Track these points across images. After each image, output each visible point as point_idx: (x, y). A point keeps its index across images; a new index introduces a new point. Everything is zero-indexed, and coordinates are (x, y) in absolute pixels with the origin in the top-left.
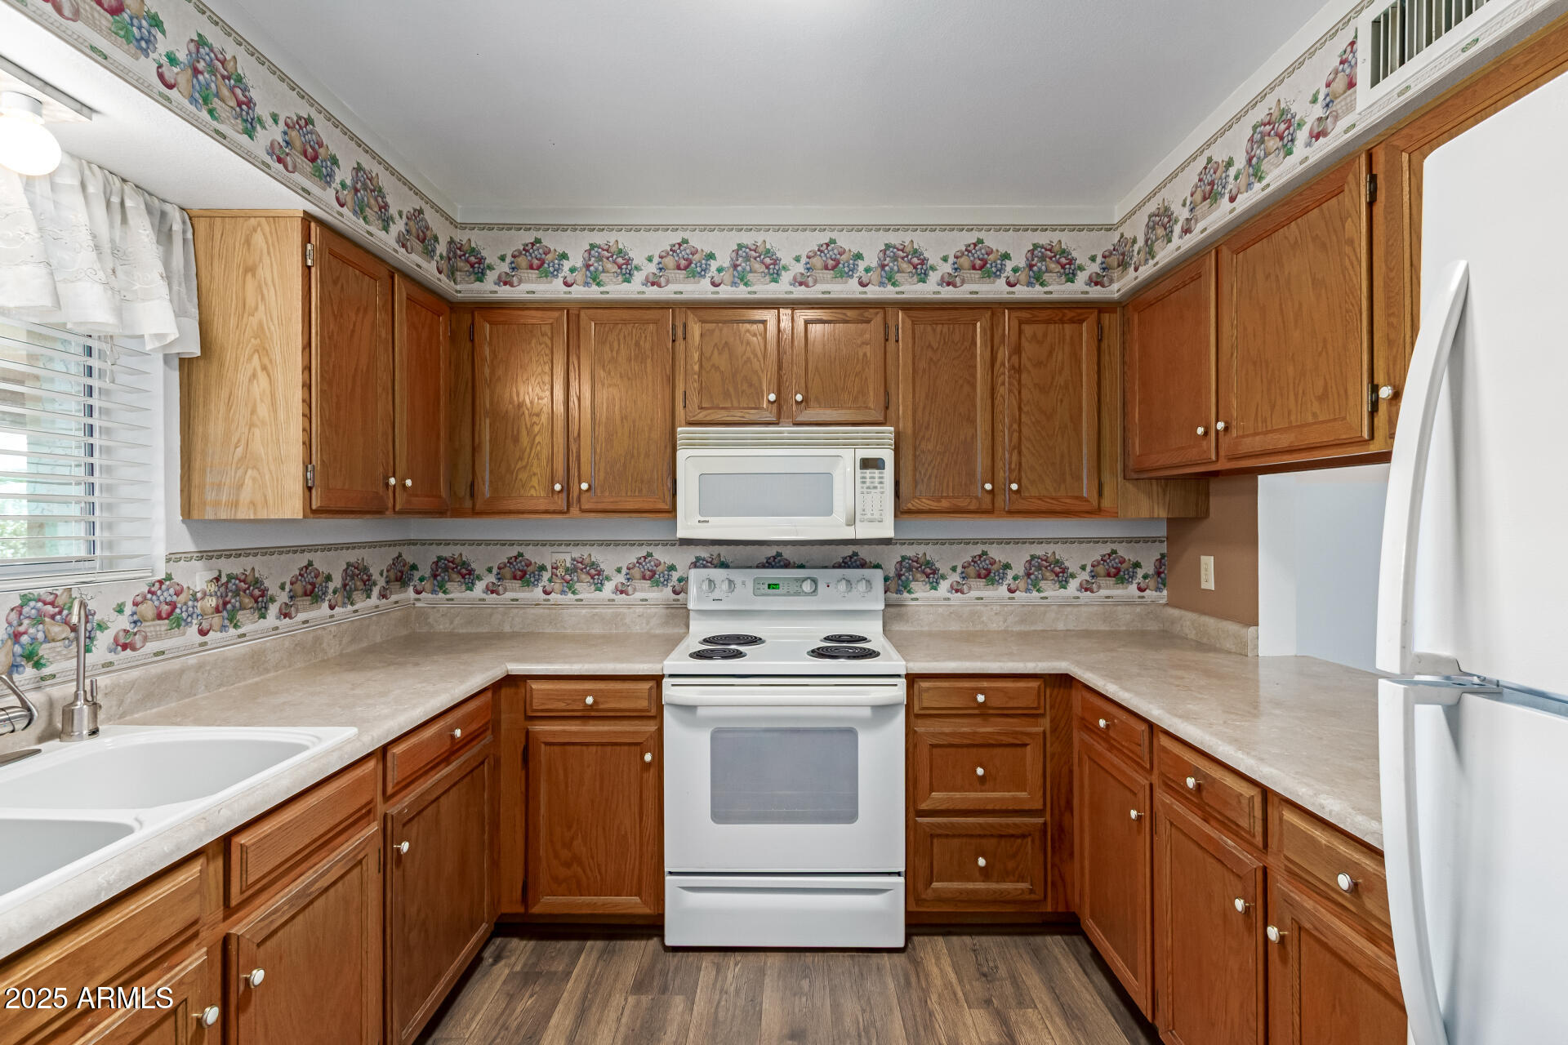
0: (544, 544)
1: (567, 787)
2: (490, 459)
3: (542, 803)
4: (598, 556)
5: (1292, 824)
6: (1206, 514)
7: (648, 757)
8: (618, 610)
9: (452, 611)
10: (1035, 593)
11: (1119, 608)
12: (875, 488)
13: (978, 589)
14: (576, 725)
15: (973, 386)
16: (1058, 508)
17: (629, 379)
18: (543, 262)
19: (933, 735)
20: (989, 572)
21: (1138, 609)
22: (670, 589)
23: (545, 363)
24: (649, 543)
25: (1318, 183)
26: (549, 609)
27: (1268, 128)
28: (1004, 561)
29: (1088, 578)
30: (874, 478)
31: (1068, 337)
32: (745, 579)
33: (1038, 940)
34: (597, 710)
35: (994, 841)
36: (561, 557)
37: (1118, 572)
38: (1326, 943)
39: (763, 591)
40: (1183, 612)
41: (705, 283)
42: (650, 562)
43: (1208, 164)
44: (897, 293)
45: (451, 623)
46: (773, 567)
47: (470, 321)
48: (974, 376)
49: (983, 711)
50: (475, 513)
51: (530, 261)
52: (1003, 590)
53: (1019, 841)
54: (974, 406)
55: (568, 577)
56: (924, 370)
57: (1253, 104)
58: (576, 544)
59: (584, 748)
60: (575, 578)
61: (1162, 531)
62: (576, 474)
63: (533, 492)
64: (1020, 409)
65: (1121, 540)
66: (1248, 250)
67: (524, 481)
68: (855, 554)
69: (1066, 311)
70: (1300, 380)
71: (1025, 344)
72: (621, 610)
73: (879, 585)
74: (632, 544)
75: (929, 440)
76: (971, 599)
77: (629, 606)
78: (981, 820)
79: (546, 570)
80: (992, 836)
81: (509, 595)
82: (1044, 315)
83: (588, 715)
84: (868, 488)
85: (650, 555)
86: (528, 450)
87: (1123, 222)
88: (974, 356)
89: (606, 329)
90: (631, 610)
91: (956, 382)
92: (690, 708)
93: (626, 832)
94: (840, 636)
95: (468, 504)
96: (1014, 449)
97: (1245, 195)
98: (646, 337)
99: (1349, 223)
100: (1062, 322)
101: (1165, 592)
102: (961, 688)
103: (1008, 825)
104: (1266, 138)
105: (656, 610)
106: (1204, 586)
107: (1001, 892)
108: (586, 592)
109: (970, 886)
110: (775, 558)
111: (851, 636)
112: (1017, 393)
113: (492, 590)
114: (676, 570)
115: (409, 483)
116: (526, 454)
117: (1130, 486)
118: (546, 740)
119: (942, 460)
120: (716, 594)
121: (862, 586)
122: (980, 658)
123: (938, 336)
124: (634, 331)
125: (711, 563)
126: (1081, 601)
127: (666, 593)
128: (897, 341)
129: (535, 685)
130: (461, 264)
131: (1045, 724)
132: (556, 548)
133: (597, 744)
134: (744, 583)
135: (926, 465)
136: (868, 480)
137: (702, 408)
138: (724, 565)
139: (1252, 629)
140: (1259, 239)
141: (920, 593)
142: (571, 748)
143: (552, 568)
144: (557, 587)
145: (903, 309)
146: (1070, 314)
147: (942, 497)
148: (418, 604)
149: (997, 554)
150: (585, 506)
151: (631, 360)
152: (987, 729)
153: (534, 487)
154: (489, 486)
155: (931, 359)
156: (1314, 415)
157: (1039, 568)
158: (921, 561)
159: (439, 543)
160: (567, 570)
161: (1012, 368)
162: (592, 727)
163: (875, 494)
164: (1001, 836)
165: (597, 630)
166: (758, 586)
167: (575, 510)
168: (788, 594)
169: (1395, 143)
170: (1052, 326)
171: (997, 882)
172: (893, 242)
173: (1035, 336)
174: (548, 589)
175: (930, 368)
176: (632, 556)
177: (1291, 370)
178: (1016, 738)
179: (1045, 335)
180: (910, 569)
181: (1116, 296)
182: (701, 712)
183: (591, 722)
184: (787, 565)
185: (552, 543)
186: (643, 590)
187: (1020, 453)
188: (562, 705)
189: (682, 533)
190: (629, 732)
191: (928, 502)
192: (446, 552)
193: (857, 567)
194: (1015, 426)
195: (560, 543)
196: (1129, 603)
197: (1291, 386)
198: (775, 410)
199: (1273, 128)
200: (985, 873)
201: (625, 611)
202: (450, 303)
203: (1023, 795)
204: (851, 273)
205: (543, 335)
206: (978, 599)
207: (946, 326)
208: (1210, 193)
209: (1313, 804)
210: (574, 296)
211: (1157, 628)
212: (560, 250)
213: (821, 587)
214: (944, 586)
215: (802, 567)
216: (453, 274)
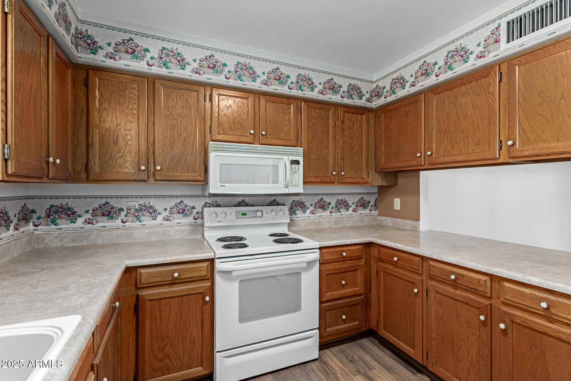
0: (122, 197)
1: (161, 322)
2: (99, 152)
3: (147, 330)
4: (153, 202)
5: (510, 288)
6: (396, 184)
7: (207, 299)
8: (166, 229)
9: (62, 235)
10: (339, 213)
11: (365, 217)
12: (296, 172)
13: (320, 212)
14: (166, 288)
15: (328, 135)
16: (356, 182)
17: (182, 117)
18: (134, 51)
19: (328, 270)
20: (323, 205)
21: (370, 217)
22: (192, 217)
23: (134, 104)
24: (182, 196)
25: (476, 73)
26: (125, 230)
27: (455, 53)
28: (328, 202)
29: (355, 207)
30: (295, 168)
31: (359, 120)
32: (232, 211)
33: (359, 342)
34: (179, 279)
35: (347, 308)
36: (132, 204)
37: (363, 204)
38: (529, 327)
39: (239, 217)
40: (387, 218)
41: (222, 77)
42: (182, 205)
43: (424, 63)
44: (303, 94)
45: (61, 241)
46: (241, 206)
47: (85, 76)
48: (329, 131)
49: (344, 259)
50: (88, 180)
51: (127, 49)
52: (328, 212)
53: (355, 306)
54: (329, 142)
55: (137, 214)
56: (311, 127)
57: (448, 44)
58: (141, 197)
59: (171, 299)
60: (141, 214)
61: (376, 190)
62: (152, 162)
63: (126, 170)
64: (344, 144)
65: (364, 194)
66: (441, 94)
67: (121, 164)
68: (275, 200)
69: (358, 110)
70: (466, 138)
71: (345, 120)
72: (168, 229)
73: (287, 212)
74: (173, 197)
75: (313, 154)
76: (317, 216)
77: (172, 226)
78: (343, 301)
79: (124, 211)
80: (347, 306)
81: (100, 224)
82: (351, 110)
83: (174, 282)
84: (293, 172)
85: (182, 202)
86: (123, 148)
87: (377, 81)
88: (328, 123)
89: (170, 91)
90: (173, 228)
91: (323, 132)
92: (229, 272)
93: (194, 337)
94: (276, 234)
95: (84, 175)
96: (342, 159)
97: (444, 75)
98: (191, 97)
99: (491, 87)
100: (357, 114)
101: (377, 211)
102: (337, 251)
103: (352, 301)
104: (454, 56)
105: (186, 228)
106: (395, 208)
107: (350, 327)
108: (147, 220)
109: (340, 327)
110: (241, 202)
111: (281, 234)
112: (343, 138)
113: (89, 222)
114: (195, 209)
115: (58, 161)
116: (122, 150)
117: (377, 175)
118: (150, 299)
119: (317, 162)
120: (219, 219)
121: (281, 213)
122: (339, 239)
123: (316, 113)
124: (185, 94)
125: (212, 205)
126: (353, 216)
127: (191, 219)
128: (301, 114)
129: (142, 271)
130: (81, 42)
131: (363, 261)
132: (129, 199)
133: (179, 296)
134: (231, 213)
135: (312, 164)
136: (293, 169)
137: (219, 134)
138: (218, 206)
139: (418, 222)
140: (448, 90)
141: (300, 215)
142: (164, 301)
143: (127, 209)
144: (130, 219)
145: (304, 101)
146: (360, 111)
147: (318, 177)
148: (36, 232)
149: (326, 199)
150: (158, 178)
151: (183, 107)
152: (346, 265)
153: (127, 167)
154: (99, 166)
155: (314, 122)
156: (473, 150)
157: (340, 204)
158: (300, 202)
159: (52, 198)
160: (136, 210)
161: (341, 129)
162: (175, 288)
163: (296, 175)
164: (350, 306)
165: (154, 239)
166: (237, 214)
167: (152, 180)
168: (251, 217)
169: (513, 63)
170: (354, 115)
171: (348, 323)
172: (302, 73)
173: (348, 117)
174: (125, 220)
175: (313, 126)
176: (173, 202)
177: (462, 135)
178: (355, 268)
179: (352, 118)
180: (296, 205)
181: (374, 107)
182: (234, 274)
183: (175, 286)
184: (247, 205)
185: (127, 197)
186: (178, 219)
187: (344, 161)
188: (159, 279)
189: (212, 191)
190: (197, 288)
191: (313, 179)
192: (57, 203)
193: (276, 205)
194: (342, 151)
195: (132, 197)
196: (367, 216)
197: (462, 140)
198: (252, 138)
199: (458, 53)
200: (344, 321)
201: (170, 229)
202: (72, 63)
203: (357, 289)
204: (285, 83)
205: (133, 89)
206: (320, 216)
207: (319, 110)
208: (426, 74)
209: (524, 280)
210: (153, 71)
211: (375, 224)
212: (145, 46)
213: (265, 214)
214: (308, 211)
215: (253, 206)
216: (77, 47)
